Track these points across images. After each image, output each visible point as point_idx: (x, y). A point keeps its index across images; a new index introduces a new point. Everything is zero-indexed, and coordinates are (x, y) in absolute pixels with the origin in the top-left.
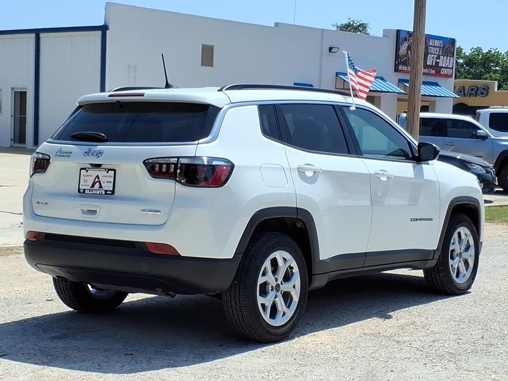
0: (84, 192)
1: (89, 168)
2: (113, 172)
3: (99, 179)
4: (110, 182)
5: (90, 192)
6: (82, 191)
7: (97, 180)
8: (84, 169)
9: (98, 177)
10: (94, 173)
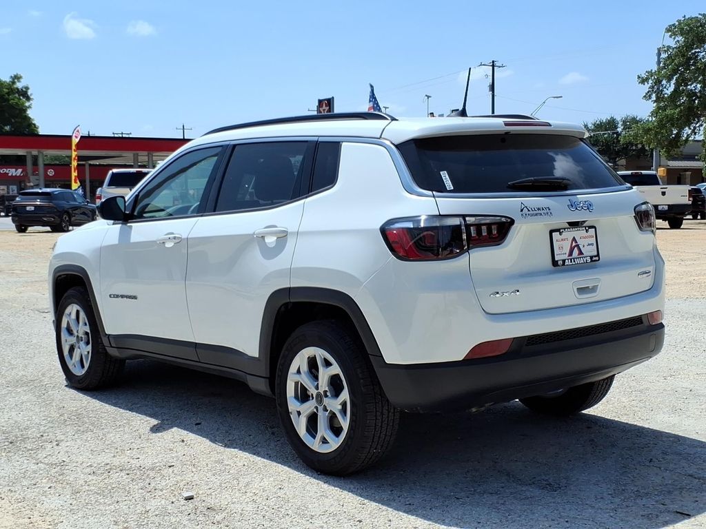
0: (564, 264)
1: (565, 229)
2: (594, 229)
3: (576, 242)
4: (592, 244)
5: (571, 262)
6: (560, 263)
7: (574, 244)
8: (558, 230)
9: (574, 239)
10: (569, 234)
